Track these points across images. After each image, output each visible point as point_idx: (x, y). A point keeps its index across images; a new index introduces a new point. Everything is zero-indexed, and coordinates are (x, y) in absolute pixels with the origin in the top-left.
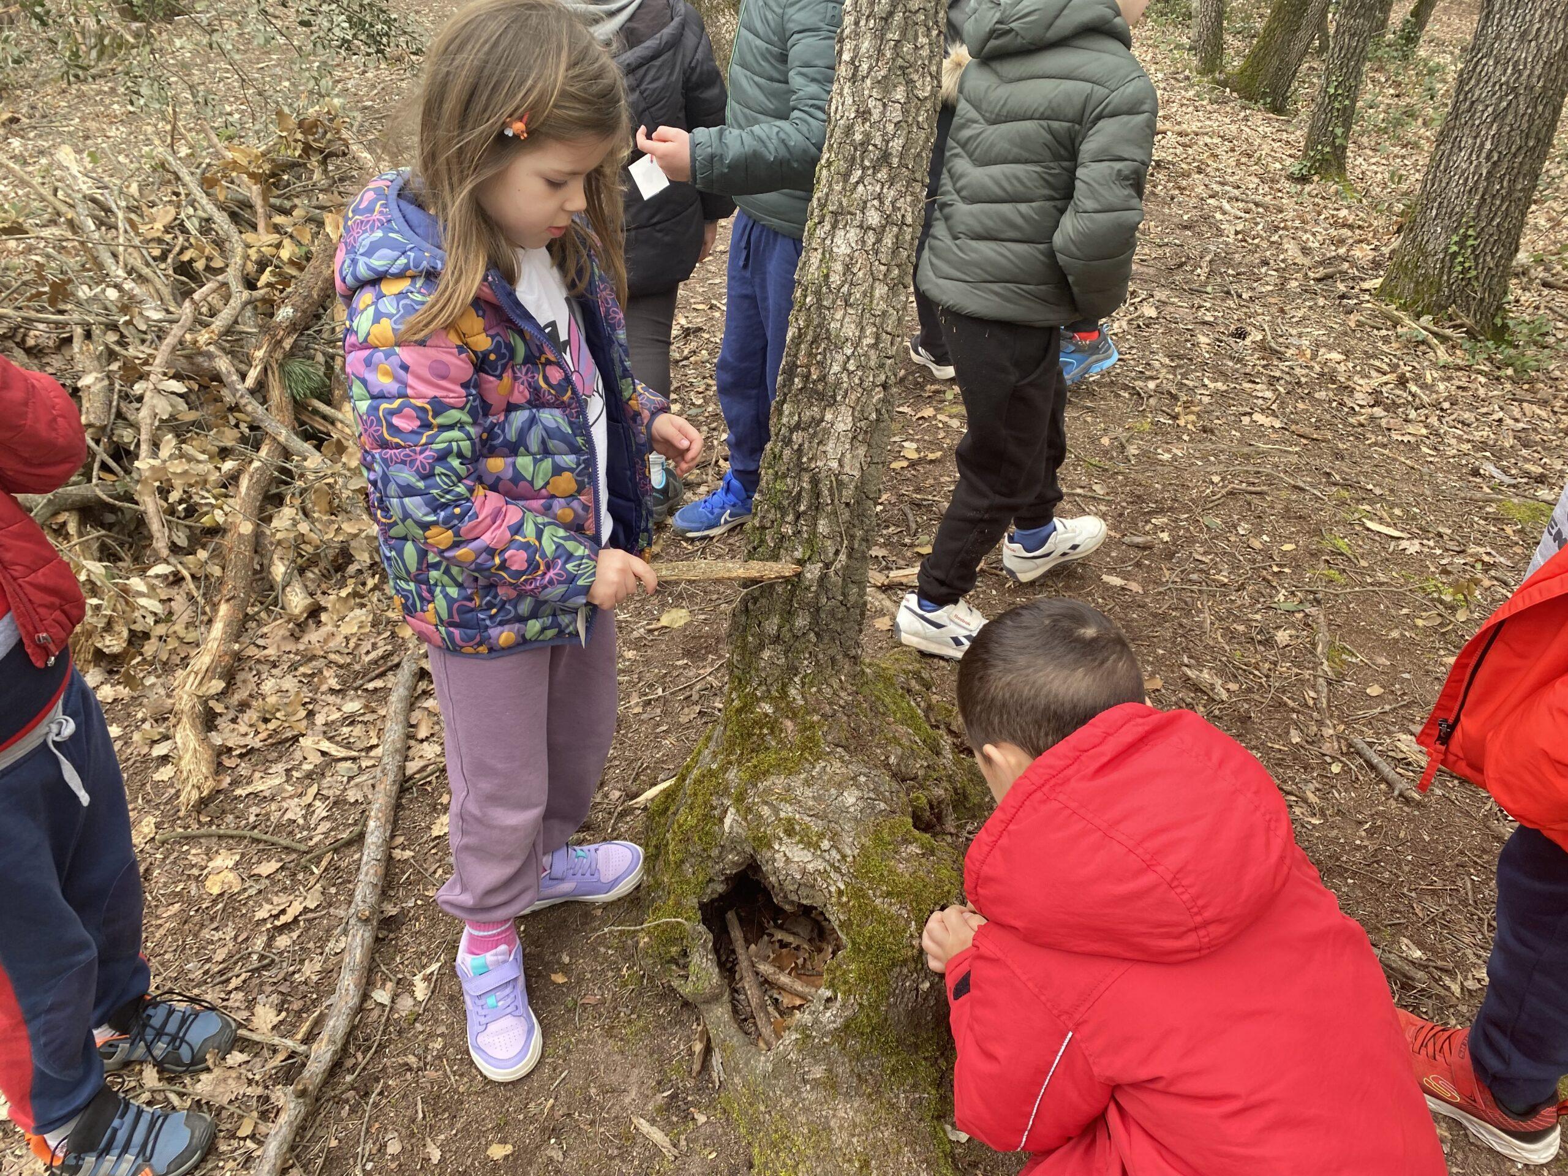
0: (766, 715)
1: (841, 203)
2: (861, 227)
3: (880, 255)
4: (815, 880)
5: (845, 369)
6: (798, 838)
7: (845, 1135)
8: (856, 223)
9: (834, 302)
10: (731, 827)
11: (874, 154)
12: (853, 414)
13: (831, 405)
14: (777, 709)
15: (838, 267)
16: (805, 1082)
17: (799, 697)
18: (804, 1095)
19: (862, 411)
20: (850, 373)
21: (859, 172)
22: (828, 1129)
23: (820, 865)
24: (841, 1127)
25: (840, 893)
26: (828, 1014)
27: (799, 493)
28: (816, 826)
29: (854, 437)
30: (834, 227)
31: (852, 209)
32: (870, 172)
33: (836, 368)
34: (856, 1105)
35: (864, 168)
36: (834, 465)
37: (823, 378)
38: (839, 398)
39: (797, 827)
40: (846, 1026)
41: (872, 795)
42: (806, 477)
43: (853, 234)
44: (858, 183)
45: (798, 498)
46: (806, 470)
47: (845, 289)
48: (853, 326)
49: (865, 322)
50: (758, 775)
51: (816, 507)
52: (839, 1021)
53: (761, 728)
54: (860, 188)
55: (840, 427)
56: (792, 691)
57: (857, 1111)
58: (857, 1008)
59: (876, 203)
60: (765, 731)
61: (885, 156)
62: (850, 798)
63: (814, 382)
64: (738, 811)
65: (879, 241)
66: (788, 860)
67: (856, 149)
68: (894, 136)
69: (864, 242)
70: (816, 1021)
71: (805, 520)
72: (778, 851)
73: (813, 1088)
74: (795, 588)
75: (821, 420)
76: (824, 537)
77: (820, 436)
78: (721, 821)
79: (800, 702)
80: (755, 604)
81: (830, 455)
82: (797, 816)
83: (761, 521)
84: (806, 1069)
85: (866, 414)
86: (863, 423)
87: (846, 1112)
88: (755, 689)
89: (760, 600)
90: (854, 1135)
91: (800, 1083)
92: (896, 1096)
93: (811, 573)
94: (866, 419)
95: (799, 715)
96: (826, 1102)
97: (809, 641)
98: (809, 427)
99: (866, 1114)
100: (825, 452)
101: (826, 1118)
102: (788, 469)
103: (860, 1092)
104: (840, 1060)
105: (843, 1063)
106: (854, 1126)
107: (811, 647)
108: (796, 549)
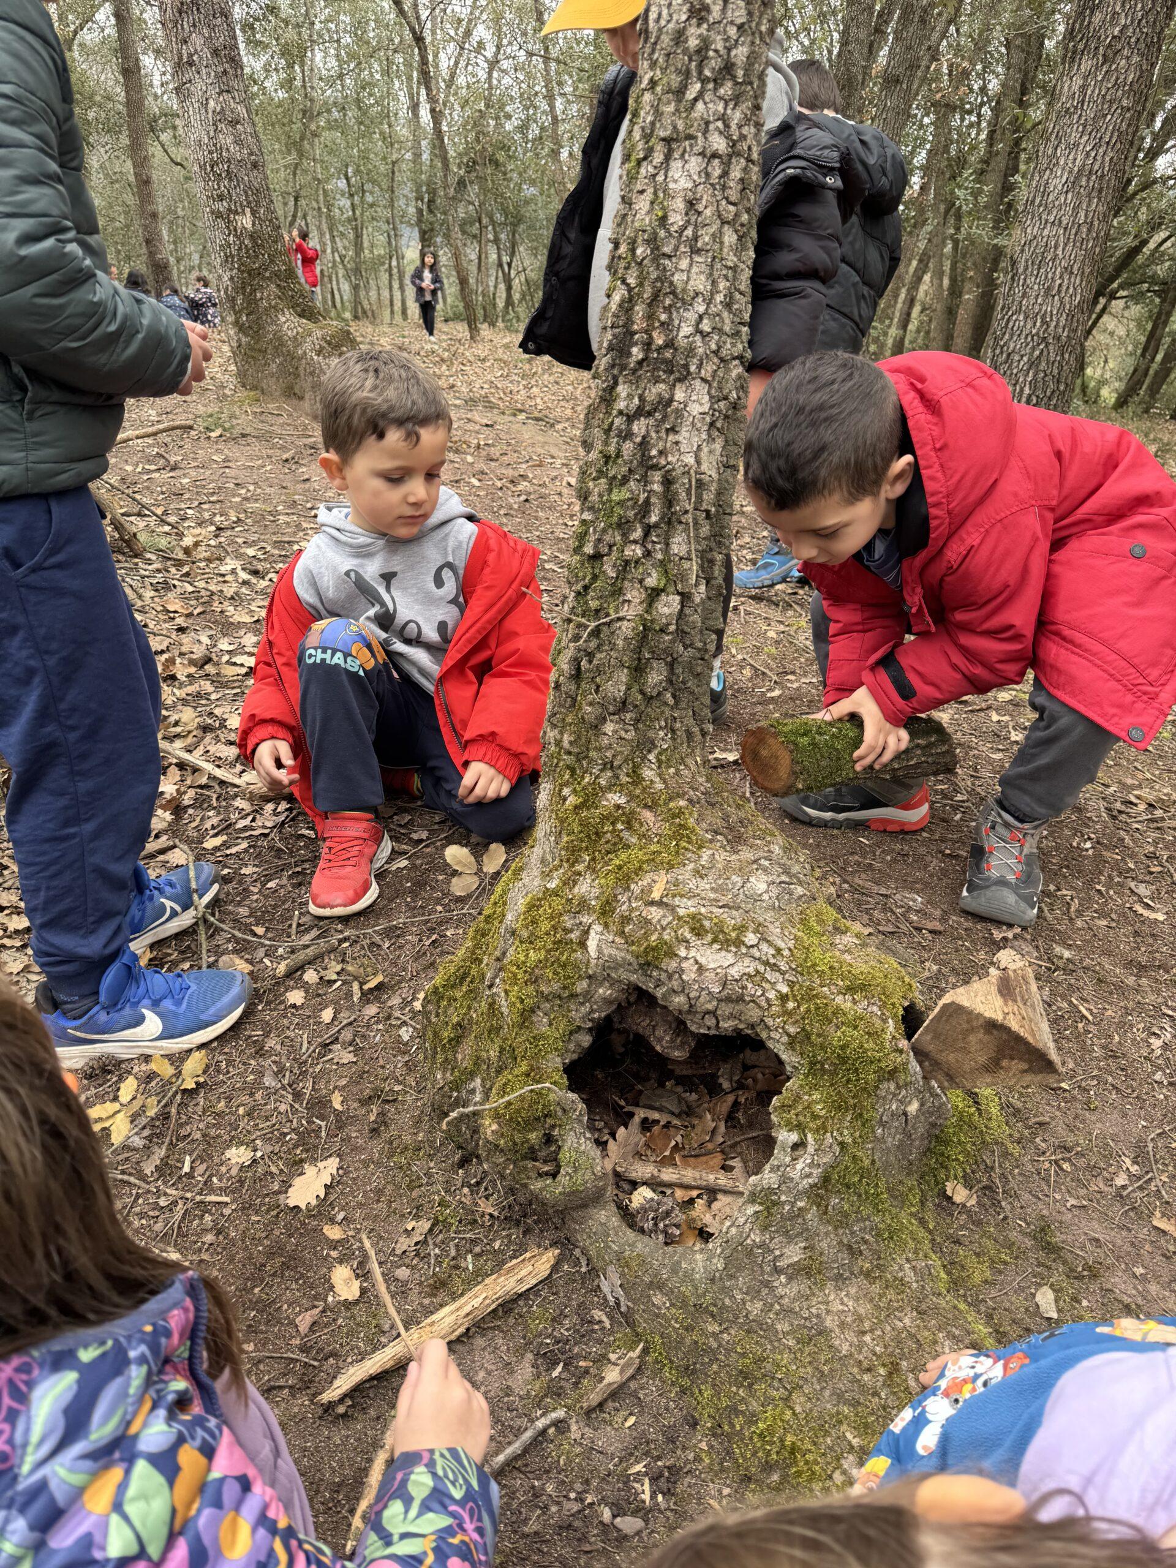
0: (618, 807)
1: (675, 128)
2: (702, 154)
3: (728, 192)
4: (744, 987)
5: (699, 331)
6: (710, 937)
7: (851, 1336)
8: (697, 149)
9: (676, 249)
10: (600, 951)
11: (714, 63)
12: (709, 393)
13: (680, 380)
14: (632, 797)
15: (679, 204)
16: (777, 1271)
17: (657, 780)
18: (781, 1291)
19: (720, 389)
20: (704, 335)
21: (698, 86)
22: (823, 1332)
23: (748, 966)
24: (842, 1325)
25: (784, 998)
26: (799, 1166)
27: (647, 502)
28: (732, 919)
29: (712, 424)
30: (668, 157)
31: (692, 131)
32: (711, 86)
33: (686, 330)
34: (853, 1291)
35: (704, 81)
36: (690, 460)
37: (670, 344)
38: (693, 368)
39: (707, 923)
40: (826, 1179)
41: (784, 878)
42: (657, 476)
43: (695, 164)
44: (696, 100)
45: (645, 509)
46: (655, 467)
47: (689, 232)
48: (703, 277)
49: (716, 274)
50: (625, 878)
51: (670, 521)
52: (816, 1172)
53: (613, 824)
54: (700, 106)
55: (695, 409)
56: (648, 774)
57: (857, 1300)
58: (837, 1149)
59: (720, 124)
60: (620, 826)
61: (728, 68)
62: (759, 884)
63: (659, 349)
64: (606, 925)
65: (725, 174)
66: (701, 969)
67: (690, 60)
68: (737, 41)
69: (708, 175)
70: (784, 1179)
71: (658, 536)
72: (686, 958)
73: (790, 1279)
74: (647, 631)
75: (671, 400)
76: (681, 559)
77: (672, 419)
78: (583, 944)
79: (659, 786)
80: (590, 662)
81: (684, 447)
82: (703, 910)
83: (596, 546)
84: (777, 1253)
85: (725, 392)
86: (722, 404)
87: (842, 1303)
88: (597, 777)
89: (598, 656)
90: (864, 1333)
91: (771, 1274)
92: (901, 1268)
93: (668, 606)
94: (726, 398)
95: (661, 802)
96: (814, 1294)
97: (666, 704)
98: (655, 410)
99: (871, 1300)
100: (677, 443)
101: (818, 1316)
102: (630, 470)
103: (856, 1270)
104: (823, 1229)
105: (827, 1234)
106: (860, 1319)
107: (668, 712)
108: (649, 574)
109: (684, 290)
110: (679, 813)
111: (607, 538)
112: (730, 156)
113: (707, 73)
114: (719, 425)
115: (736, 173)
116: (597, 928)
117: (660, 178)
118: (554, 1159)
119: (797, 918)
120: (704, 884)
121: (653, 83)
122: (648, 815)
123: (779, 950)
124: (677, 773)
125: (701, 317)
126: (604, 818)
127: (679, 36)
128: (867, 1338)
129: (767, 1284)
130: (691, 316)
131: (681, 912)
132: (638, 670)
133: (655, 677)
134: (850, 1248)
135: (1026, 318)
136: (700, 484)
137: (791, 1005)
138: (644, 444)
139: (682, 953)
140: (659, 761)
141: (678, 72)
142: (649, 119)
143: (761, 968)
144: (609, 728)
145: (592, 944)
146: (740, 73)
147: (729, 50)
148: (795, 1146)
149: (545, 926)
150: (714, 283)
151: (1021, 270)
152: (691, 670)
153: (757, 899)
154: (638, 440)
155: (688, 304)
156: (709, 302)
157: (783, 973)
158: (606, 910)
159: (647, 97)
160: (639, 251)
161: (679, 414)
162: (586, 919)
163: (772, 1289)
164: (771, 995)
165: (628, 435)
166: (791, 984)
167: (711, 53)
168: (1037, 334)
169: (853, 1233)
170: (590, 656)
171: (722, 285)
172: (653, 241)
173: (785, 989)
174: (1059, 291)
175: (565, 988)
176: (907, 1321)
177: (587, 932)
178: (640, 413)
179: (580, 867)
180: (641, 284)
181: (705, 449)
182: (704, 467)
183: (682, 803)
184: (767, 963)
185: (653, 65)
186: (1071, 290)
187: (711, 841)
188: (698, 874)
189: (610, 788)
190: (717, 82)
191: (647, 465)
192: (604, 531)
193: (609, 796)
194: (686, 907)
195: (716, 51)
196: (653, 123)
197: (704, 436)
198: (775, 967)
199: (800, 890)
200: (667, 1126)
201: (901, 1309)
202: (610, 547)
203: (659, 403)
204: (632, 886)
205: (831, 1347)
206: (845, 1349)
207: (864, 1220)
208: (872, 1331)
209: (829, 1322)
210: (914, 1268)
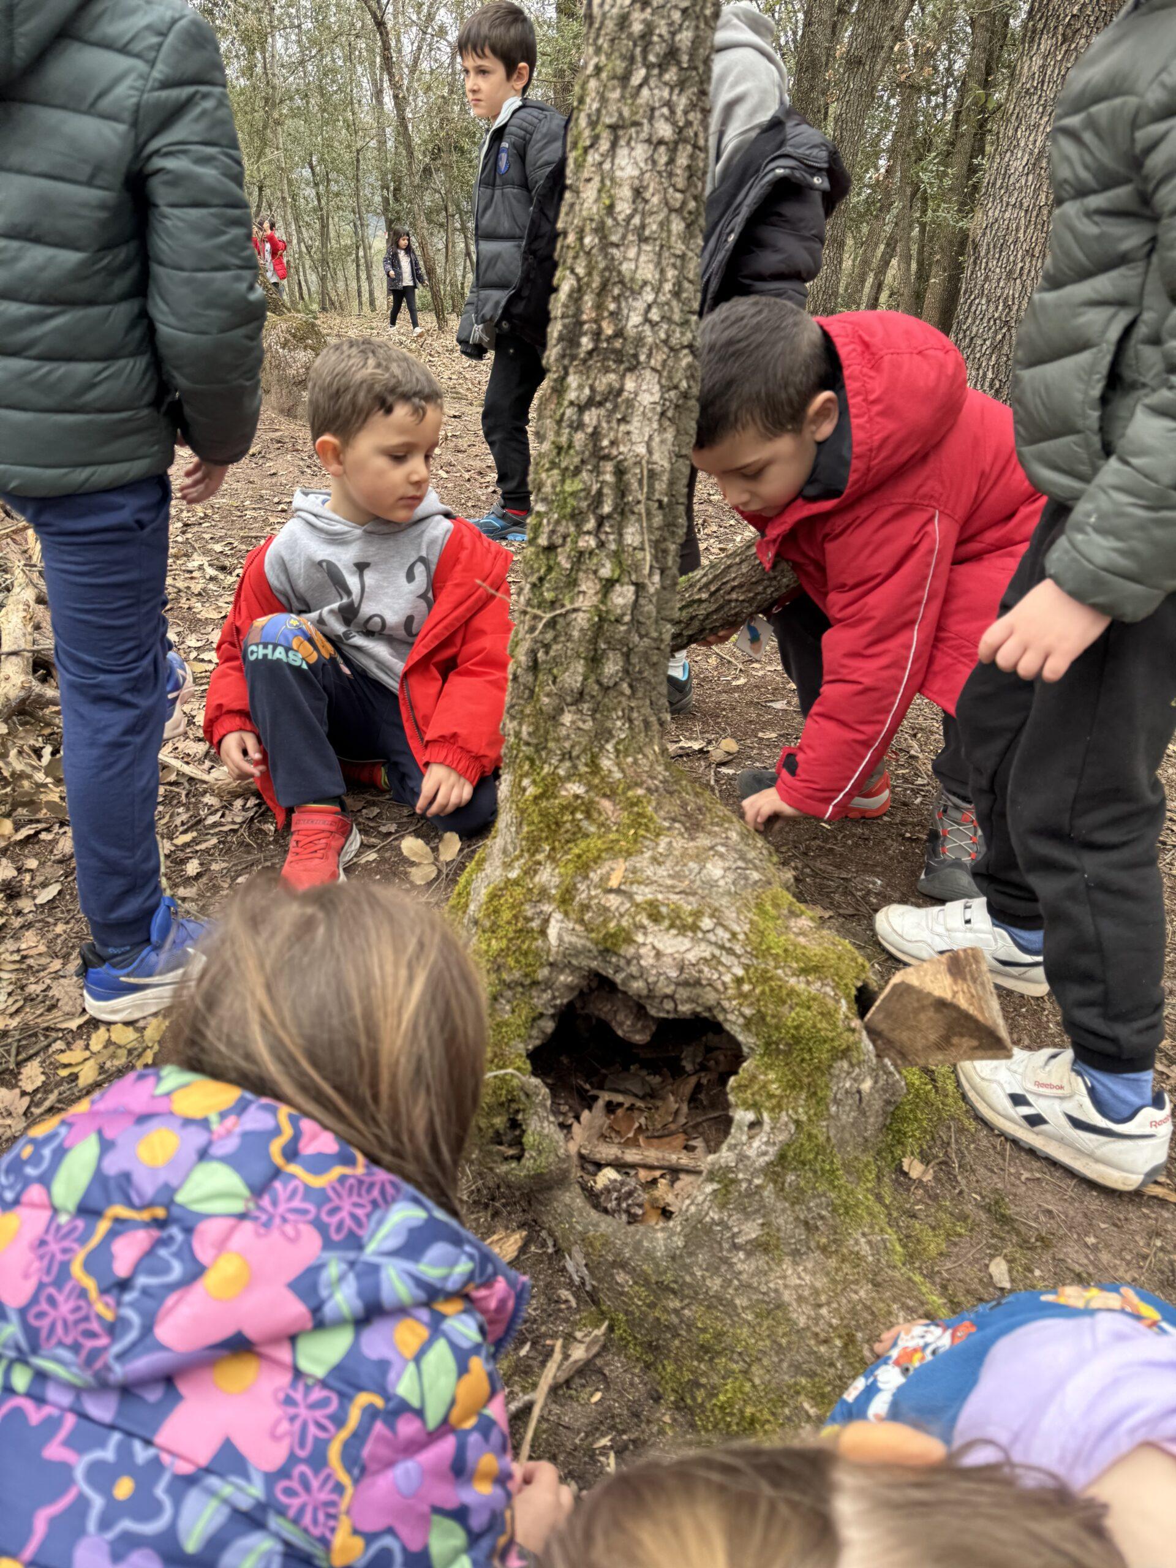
0: (577, 797)
3: (674, 180)
4: (700, 971)
12: (659, 382)
13: (631, 369)
14: (590, 787)
15: (626, 192)
18: (739, 1267)
20: (653, 325)
21: (642, 72)
23: (705, 951)
25: (739, 981)
26: (756, 1143)
27: (600, 493)
29: (663, 414)
30: (614, 145)
31: (637, 118)
32: (656, 71)
35: (649, 66)
36: (642, 450)
37: (619, 334)
38: (642, 358)
39: (664, 910)
40: (782, 1157)
41: (740, 864)
42: (609, 467)
43: (641, 151)
44: (641, 86)
45: (598, 499)
46: (607, 458)
47: (636, 221)
48: (651, 266)
49: (664, 262)
50: (584, 867)
53: (572, 813)
54: (645, 92)
55: (646, 399)
56: (606, 763)
59: (665, 110)
60: (579, 816)
62: (715, 870)
63: (609, 339)
64: (566, 914)
65: (671, 161)
66: (658, 954)
67: (635, 45)
69: (654, 162)
70: (742, 1158)
71: (611, 526)
72: (644, 944)
73: (749, 1254)
74: (602, 621)
75: (621, 390)
76: (635, 549)
77: (623, 408)
78: (543, 932)
79: (618, 775)
80: (547, 653)
81: (635, 437)
82: (660, 897)
83: (550, 537)
84: (736, 1230)
85: (675, 381)
86: (672, 394)
87: (800, 1278)
88: (556, 767)
89: (555, 647)
90: (820, 1306)
91: (729, 1251)
92: (857, 1242)
93: (623, 597)
94: (676, 387)
95: (620, 791)
96: (771, 1269)
97: (622, 694)
98: (606, 400)
99: (828, 1274)
100: (628, 433)
101: (776, 1291)
102: (583, 462)
103: (813, 1245)
104: (779, 1205)
105: (784, 1210)
106: (816, 1292)
107: (625, 702)
108: (603, 565)
109: (632, 280)
110: (637, 802)
111: (561, 529)
112: (676, 143)
113: (652, 58)
114: (670, 414)
115: (682, 160)
116: (558, 916)
117: (607, 166)
118: (518, 1142)
119: (752, 903)
120: (662, 871)
121: (598, 69)
122: (606, 804)
123: (734, 935)
124: (635, 762)
125: (649, 307)
126: (564, 808)
127: (623, 21)
128: (824, 1311)
129: (725, 1261)
130: (640, 305)
131: (639, 899)
132: (595, 661)
133: (612, 667)
134: (806, 1223)
135: (988, 302)
136: (652, 475)
137: (746, 987)
138: (596, 435)
139: (640, 938)
140: (617, 751)
141: (623, 57)
142: (595, 106)
143: (717, 952)
144: (567, 718)
145: (553, 931)
146: (685, 58)
147: (673, 34)
148: (752, 1125)
149: (506, 915)
150: (662, 272)
151: (982, 254)
152: (647, 660)
153: (712, 884)
154: (590, 430)
155: (636, 293)
156: (658, 290)
157: (738, 957)
158: (566, 898)
159: (593, 84)
160: (587, 240)
161: (629, 403)
162: (547, 908)
163: (731, 1265)
164: (727, 978)
165: (579, 426)
166: (747, 967)
167: (655, 39)
168: (1000, 318)
169: (809, 1209)
170: (547, 647)
171: (671, 273)
172: (601, 230)
173: (740, 972)
174: (1021, 274)
175: (526, 975)
176: (862, 1293)
177: (546, 921)
178: (591, 403)
179: (540, 857)
180: (589, 274)
181: (657, 439)
182: (656, 457)
183: (640, 792)
184: (722, 947)
185: (598, 50)
186: (1033, 273)
187: (669, 829)
188: (655, 860)
189: (568, 778)
190: (662, 67)
191: (598, 456)
192: (558, 522)
193: (569, 786)
194: (643, 894)
195: (660, 36)
196: (598, 111)
197: (655, 425)
198: (730, 951)
199: (755, 876)
200: (632, 1108)
201: (856, 1282)
202: (565, 537)
203: (610, 393)
204: (592, 875)
205: (789, 1320)
206: (802, 1322)
207: (819, 1196)
208: (828, 1303)
209: (787, 1296)
210: (869, 1242)
